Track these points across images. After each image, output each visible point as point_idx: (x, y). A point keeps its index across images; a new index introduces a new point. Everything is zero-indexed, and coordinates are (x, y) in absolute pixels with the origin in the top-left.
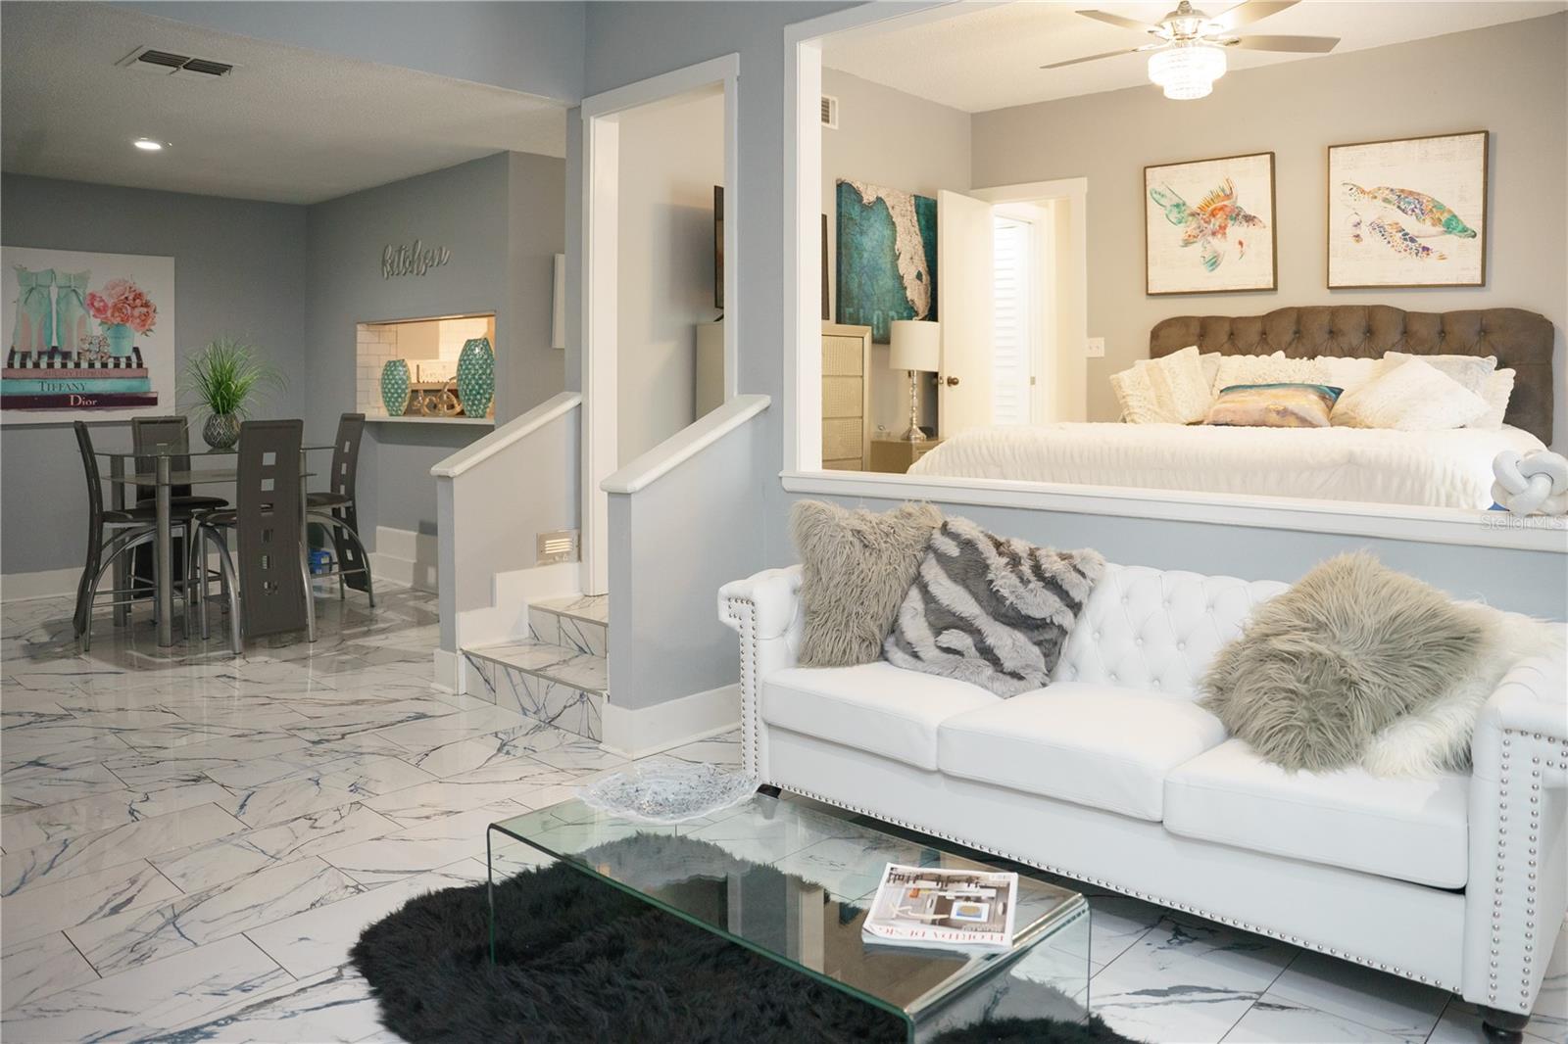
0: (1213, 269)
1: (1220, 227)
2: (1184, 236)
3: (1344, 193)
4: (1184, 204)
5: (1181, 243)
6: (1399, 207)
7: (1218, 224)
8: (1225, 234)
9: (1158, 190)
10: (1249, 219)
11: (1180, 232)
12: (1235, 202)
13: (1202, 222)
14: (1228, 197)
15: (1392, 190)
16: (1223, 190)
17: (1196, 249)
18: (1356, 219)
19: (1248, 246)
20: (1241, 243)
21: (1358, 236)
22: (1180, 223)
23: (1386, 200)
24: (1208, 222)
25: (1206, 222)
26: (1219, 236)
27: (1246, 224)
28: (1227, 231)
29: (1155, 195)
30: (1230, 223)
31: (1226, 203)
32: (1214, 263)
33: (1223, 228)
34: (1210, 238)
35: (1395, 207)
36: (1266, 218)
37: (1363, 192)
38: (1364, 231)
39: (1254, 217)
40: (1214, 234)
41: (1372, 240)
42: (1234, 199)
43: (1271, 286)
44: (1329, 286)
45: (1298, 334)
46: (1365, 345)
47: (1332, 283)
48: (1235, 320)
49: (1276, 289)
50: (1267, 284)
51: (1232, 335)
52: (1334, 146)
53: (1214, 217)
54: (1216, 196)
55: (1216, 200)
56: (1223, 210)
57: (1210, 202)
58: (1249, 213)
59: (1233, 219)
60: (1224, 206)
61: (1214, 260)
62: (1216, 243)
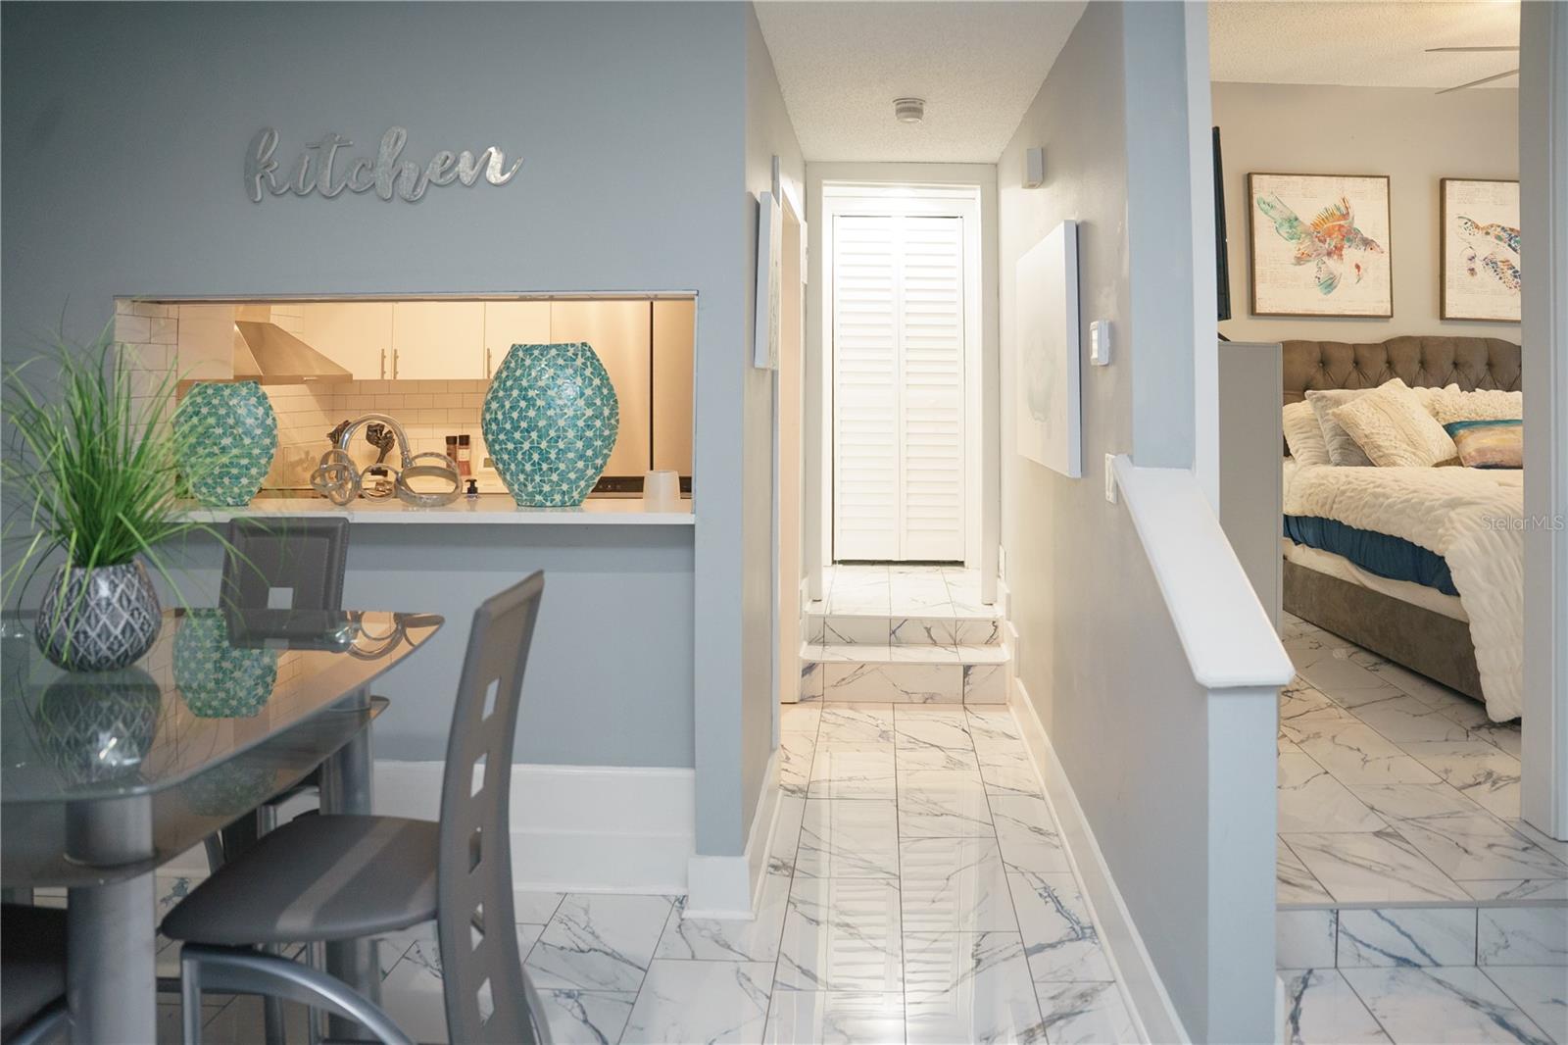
0: (1329, 292)
1: (1336, 247)
2: (1295, 253)
3: (1460, 227)
4: (1296, 219)
5: (1293, 261)
6: (1510, 245)
7: (1333, 244)
8: (1341, 255)
9: (1267, 201)
10: (1367, 243)
11: (1292, 248)
12: (1352, 223)
13: (1317, 240)
14: (1345, 216)
15: (1503, 228)
16: (1338, 209)
17: (1310, 269)
18: (1470, 253)
19: (1366, 270)
20: (1358, 267)
21: (1472, 270)
22: (1291, 239)
23: (1498, 238)
24: (1324, 242)
25: (1320, 241)
26: (1335, 257)
27: (1364, 248)
28: (1343, 253)
29: (1263, 206)
30: (1347, 245)
31: (1342, 223)
32: (1330, 284)
33: (1339, 249)
34: (1325, 259)
35: (1506, 245)
36: (1382, 241)
37: (1477, 227)
38: (1478, 265)
39: (1372, 241)
40: (1329, 254)
41: (1485, 274)
42: (1350, 219)
43: (1389, 314)
44: (1442, 317)
45: (1423, 363)
46: (1489, 378)
47: (1449, 314)
48: (1355, 347)
49: (1392, 316)
50: (1384, 310)
51: (1356, 363)
52: (1449, 179)
53: (1330, 236)
54: (1332, 214)
55: (1331, 219)
56: (1339, 230)
57: (1325, 220)
58: (1365, 235)
59: (1349, 240)
60: (1341, 226)
61: (1330, 282)
62: (1332, 263)
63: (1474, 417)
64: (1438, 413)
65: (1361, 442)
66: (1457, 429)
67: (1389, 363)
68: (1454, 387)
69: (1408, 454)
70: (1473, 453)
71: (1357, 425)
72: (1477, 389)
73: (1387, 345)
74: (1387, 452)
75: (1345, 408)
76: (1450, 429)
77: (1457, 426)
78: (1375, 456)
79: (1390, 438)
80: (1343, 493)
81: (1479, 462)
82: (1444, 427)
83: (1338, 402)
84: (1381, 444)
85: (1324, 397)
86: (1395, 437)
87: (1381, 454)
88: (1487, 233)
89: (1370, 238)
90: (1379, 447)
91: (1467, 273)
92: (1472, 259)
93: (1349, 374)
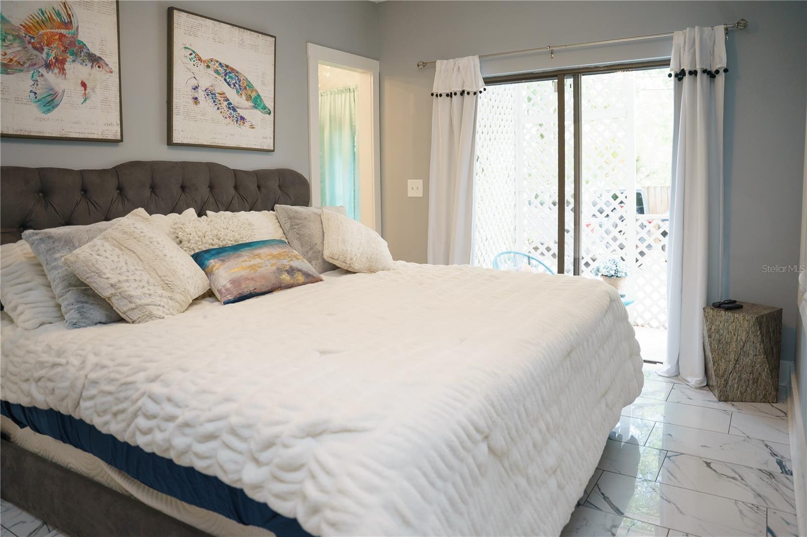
0: (49, 111)
1: (56, 59)
6: (225, 80)
7: (53, 55)
8: (64, 69)
10: (95, 60)
12: (75, 34)
13: (30, 46)
14: (68, 25)
15: (220, 64)
16: (59, 14)
17: (23, 80)
18: (194, 83)
19: (93, 89)
20: (84, 85)
23: (216, 72)
24: (41, 50)
25: (35, 48)
27: (90, 65)
28: (67, 66)
30: (70, 58)
31: (63, 31)
32: (50, 102)
33: (60, 62)
34: (43, 71)
35: (222, 79)
36: (111, 60)
37: (200, 59)
38: (201, 95)
40: (48, 66)
41: (206, 104)
42: (73, 29)
43: (119, 138)
44: (170, 142)
45: (153, 188)
46: (211, 199)
47: (177, 139)
48: (82, 173)
49: (122, 140)
50: (113, 132)
51: (84, 190)
52: (177, 9)
53: (47, 45)
54: (51, 19)
55: (49, 24)
56: (60, 39)
57: (41, 24)
58: (92, 51)
59: (73, 54)
60: (62, 36)
61: (49, 99)
62: (51, 77)
63: (217, 244)
64: (181, 242)
65: (106, 293)
66: (208, 259)
67: (120, 189)
68: (191, 212)
69: (165, 300)
70: (229, 286)
71: (99, 274)
72: (208, 212)
73: (119, 170)
74: (139, 302)
75: (83, 252)
76: (200, 258)
77: (206, 256)
78: (125, 309)
79: (141, 284)
81: (235, 293)
82: (193, 256)
83: (70, 244)
84: (133, 293)
85: (50, 237)
86: (148, 283)
87: (133, 306)
88: (208, 67)
89: (98, 54)
90: (129, 298)
91: (191, 101)
92: (196, 88)
93: (77, 204)
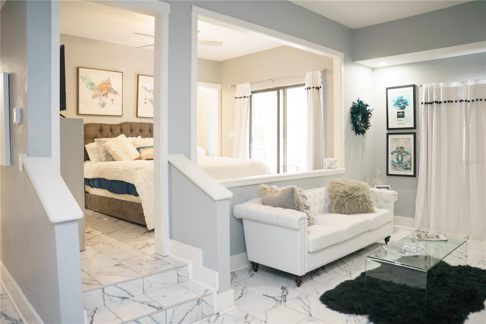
0: (103, 108)
1: (106, 93)
2: (93, 95)
3: (143, 89)
4: (93, 84)
5: (92, 97)
7: (105, 92)
9: (84, 77)
10: (115, 93)
11: (92, 93)
12: (111, 86)
13: (100, 91)
14: (109, 84)
16: (107, 81)
17: (97, 100)
18: (145, 97)
19: (115, 101)
20: (112, 100)
21: (146, 102)
22: (91, 90)
24: (102, 91)
25: (101, 91)
26: (105, 96)
27: (114, 94)
28: (108, 95)
29: (82, 78)
30: (109, 93)
31: (108, 86)
32: (103, 105)
33: (106, 94)
34: (102, 97)
36: (120, 92)
37: (147, 90)
38: (147, 101)
39: (117, 92)
40: (103, 95)
41: (149, 104)
42: (111, 84)
43: (121, 115)
44: (137, 116)
45: (131, 130)
47: (139, 116)
48: (111, 125)
49: (122, 116)
50: (120, 114)
51: (111, 130)
52: (140, 75)
53: (104, 90)
54: (105, 83)
55: (104, 84)
56: (107, 88)
57: (102, 84)
58: (115, 90)
59: (110, 91)
60: (107, 87)
61: (103, 104)
62: (104, 98)
63: (145, 146)
64: (135, 145)
65: (111, 154)
66: (140, 149)
67: (121, 130)
68: (140, 137)
69: (126, 157)
70: (144, 156)
71: (110, 149)
72: (146, 138)
73: (121, 125)
74: (119, 156)
75: (106, 144)
76: (138, 149)
77: (140, 148)
78: (116, 158)
79: (120, 152)
80: (106, 169)
81: (146, 158)
82: (136, 149)
83: (105, 142)
84: (118, 154)
85: (100, 140)
86: (122, 152)
87: (118, 157)
88: (150, 92)
89: (116, 91)
90: (117, 155)
91: (144, 103)
92: (146, 99)
93: (109, 134)
